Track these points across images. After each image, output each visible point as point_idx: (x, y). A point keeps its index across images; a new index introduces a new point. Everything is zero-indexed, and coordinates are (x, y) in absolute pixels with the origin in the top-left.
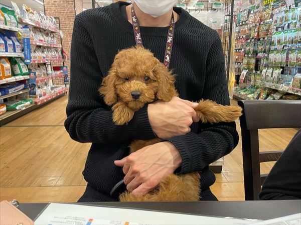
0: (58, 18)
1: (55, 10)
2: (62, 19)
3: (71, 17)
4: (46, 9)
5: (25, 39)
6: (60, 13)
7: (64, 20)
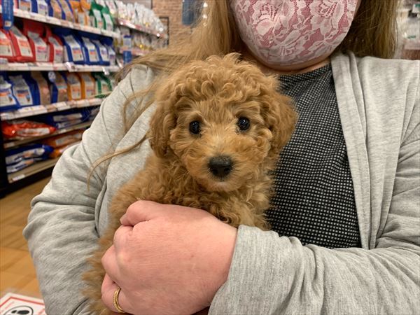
0: (168, 18)
1: (165, 7)
2: (172, 19)
4: (154, 5)
6: (172, 10)
7: (175, 20)
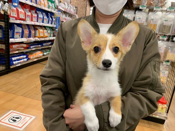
0: (77, 7)
3: (84, 7)
4: (71, 2)
5: (58, 18)
6: (78, 4)
